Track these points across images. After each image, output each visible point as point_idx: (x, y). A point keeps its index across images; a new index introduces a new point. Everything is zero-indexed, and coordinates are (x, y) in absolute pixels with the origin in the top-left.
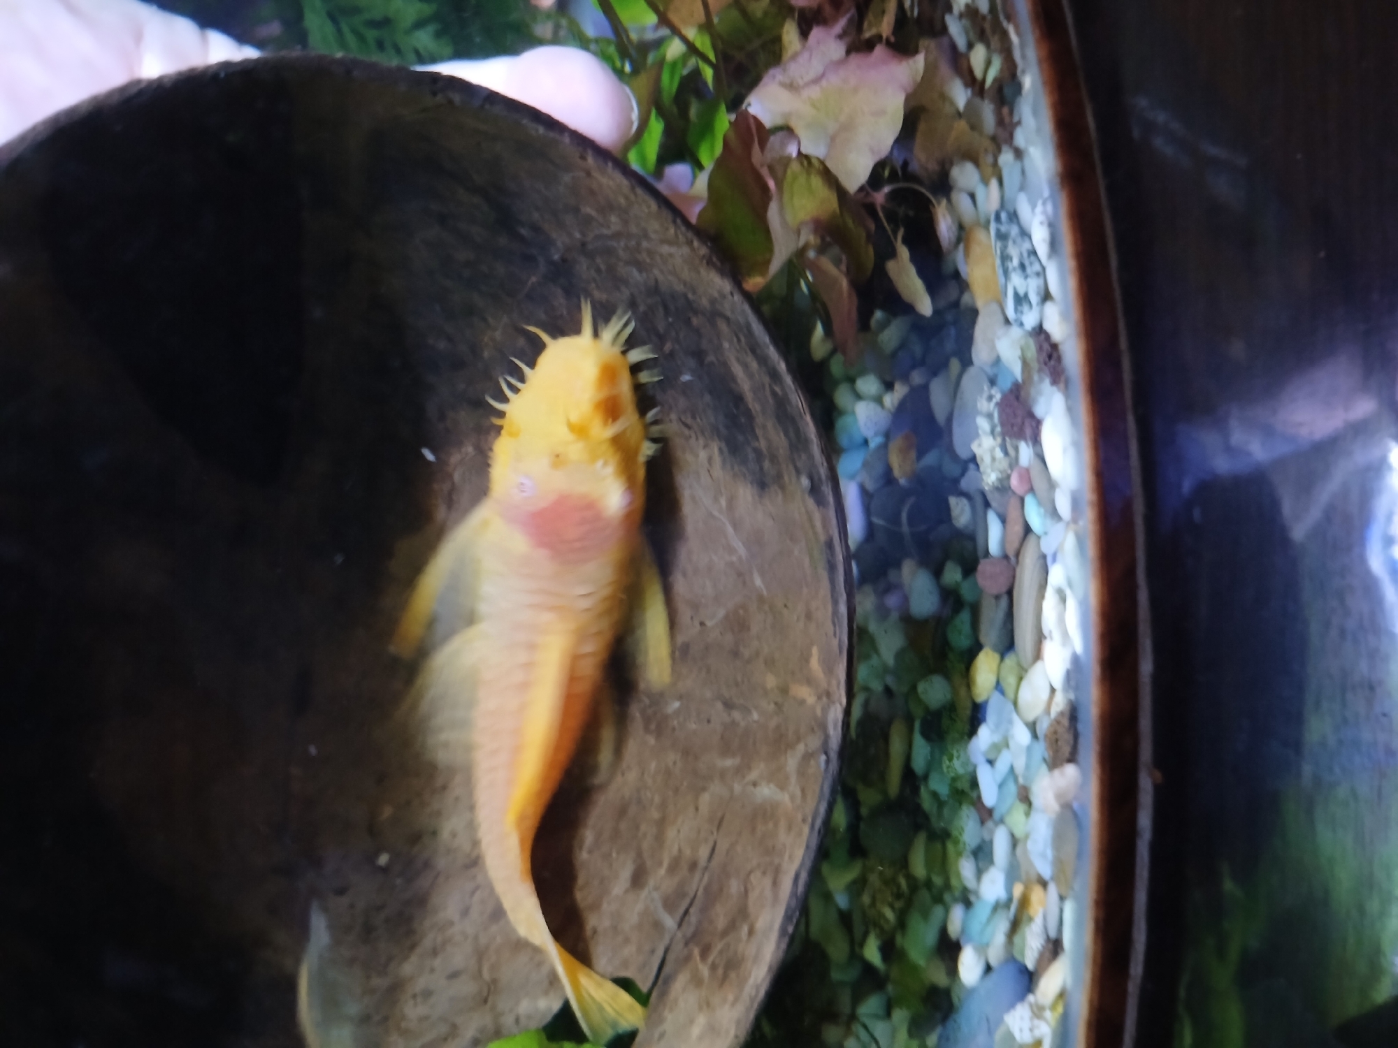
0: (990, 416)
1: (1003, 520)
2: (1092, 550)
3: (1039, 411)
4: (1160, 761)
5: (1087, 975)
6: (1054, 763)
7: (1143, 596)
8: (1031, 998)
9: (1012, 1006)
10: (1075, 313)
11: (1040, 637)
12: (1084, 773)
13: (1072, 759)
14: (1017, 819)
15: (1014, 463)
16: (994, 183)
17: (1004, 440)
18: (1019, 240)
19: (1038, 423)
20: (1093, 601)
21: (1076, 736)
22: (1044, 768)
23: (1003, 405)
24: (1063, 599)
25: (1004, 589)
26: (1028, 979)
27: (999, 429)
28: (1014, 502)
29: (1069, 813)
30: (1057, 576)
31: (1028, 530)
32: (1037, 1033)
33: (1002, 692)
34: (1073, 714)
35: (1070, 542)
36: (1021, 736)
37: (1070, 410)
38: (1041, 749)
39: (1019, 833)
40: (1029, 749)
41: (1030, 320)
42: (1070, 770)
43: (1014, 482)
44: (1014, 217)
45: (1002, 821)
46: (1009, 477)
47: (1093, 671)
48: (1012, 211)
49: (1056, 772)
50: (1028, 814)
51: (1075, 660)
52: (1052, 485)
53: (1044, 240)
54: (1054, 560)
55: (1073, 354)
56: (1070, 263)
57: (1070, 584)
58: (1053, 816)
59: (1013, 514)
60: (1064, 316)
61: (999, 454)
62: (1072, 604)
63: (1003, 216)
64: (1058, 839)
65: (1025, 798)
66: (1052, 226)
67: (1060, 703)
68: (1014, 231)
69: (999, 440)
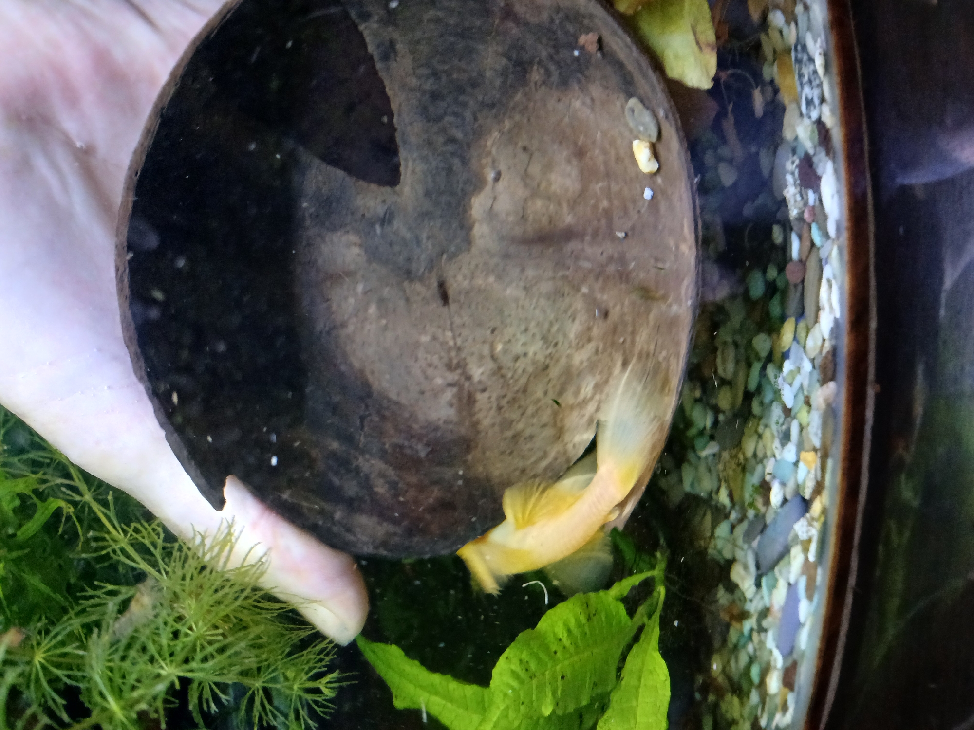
0: (793, 174)
1: (800, 237)
2: (846, 256)
3: (819, 171)
4: (879, 380)
5: (838, 499)
6: (824, 382)
7: (873, 282)
8: (808, 515)
9: (798, 520)
10: (839, 111)
11: (818, 309)
12: (838, 386)
13: (833, 378)
14: (803, 415)
15: (806, 204)
16: (793, 25)
17: (801, 189)
18: (808, 63)
19: (819, 178)
20: (847, 286)
21: (835, 365)
22: (818, 385)
23: (799, 167)
24: (830, 286)
25: (799, 280)
26: (806, 505)
27: (798, 182)
28: (805, 227)
29: (830, 412)
30: (828, 272)
31: (813, 244)
32: (810, 534)
33: (798, 342)
34: (834, 351)
35: (835, 252)
36: (807, 366)
37: (836, 171)
38: (817, 375)
39: (804, 423)
40: (811, 373)
41: (814, 115)
42: (832, 385)
43: (806, 215)
44: (804, 47)
45: (795, 417)
46: (803, 212)
47: (845, 327)
48: (803, 44)
49: (825, 387)
50: (809, 412)
51: (836, 321)
52: (825, 217)
53: (822, 64)
54: (826, 263)
55: (837, 135)
56: (836, 79)
57: (835, 278)
58: (822, 412)
59: (805, 235)
60: (832, 111)
61: (798, 198)
62: (835, 288)
63: (799, 47)
64: (824, 424)
65: (808, 403)
66: (825, 55)
67: (828, 346)
68: (805, 58)
69: (798, 189)
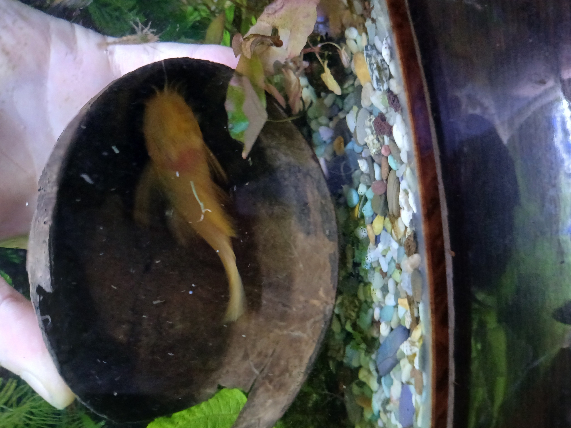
0: (371, 127)
1: (380, 166)
2: (417, 173)
3: (391, 123)
4: (453, 248)
5: (430, 329)
7: (441, 187)
8: (409, 339)
9: (403, 342)
10: (403, 82)
13: (416, 252)
14: (397, 276)
15: (382, 144)
16: (364, 35)
17: (377, 136)
18: (377, 56)
19: (391, 128)
20: (419, 193)
21: (417, 243)
23: (376, 123)
25: (383, 192)
26: (408, 333)
27: (375, 132)
28: (384, 159)
29: (417, 271)
31: (390, 169)
33: (386, 231)
35: (408, 171)
37: (404, 120)
38: (403, 250)
40: (398, 249)
41: (385, 87)
42: (416, 256)
43: (383, 151)
44: (374, 47)
45: (391, 277)
46: (381, 150)
48: (373, 45)
49: (410, 258)
52: (399, 151)
53: (387, 55)
55: (404, 98)
56: (399, 62)
57: (409, 187)
58: (411, 273)
59: (384, 164)
60: (399, 83)
61: (376, 141)
63: (369, 47)
64: (413, 281)
65: (399, 267)
66: (390, 48)
68: (374, 53)
69: (375, 136)
